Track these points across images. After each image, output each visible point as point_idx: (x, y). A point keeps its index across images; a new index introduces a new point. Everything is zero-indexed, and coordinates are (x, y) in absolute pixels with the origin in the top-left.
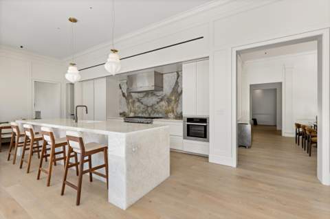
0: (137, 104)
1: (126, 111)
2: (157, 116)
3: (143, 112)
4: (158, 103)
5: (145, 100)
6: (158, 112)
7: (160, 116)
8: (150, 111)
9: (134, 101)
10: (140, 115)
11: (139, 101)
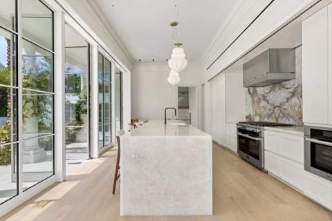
0: (263, 103)
1: (252, 114)
2: (287, 123)
3: (269, 116)
4: (288, 99)
5: (271, 97)
6: (288, 116)
7: (291, 122)
8: (277, 114)
9: (259, 99)
10: (266, 120)
11: (264, 98)
